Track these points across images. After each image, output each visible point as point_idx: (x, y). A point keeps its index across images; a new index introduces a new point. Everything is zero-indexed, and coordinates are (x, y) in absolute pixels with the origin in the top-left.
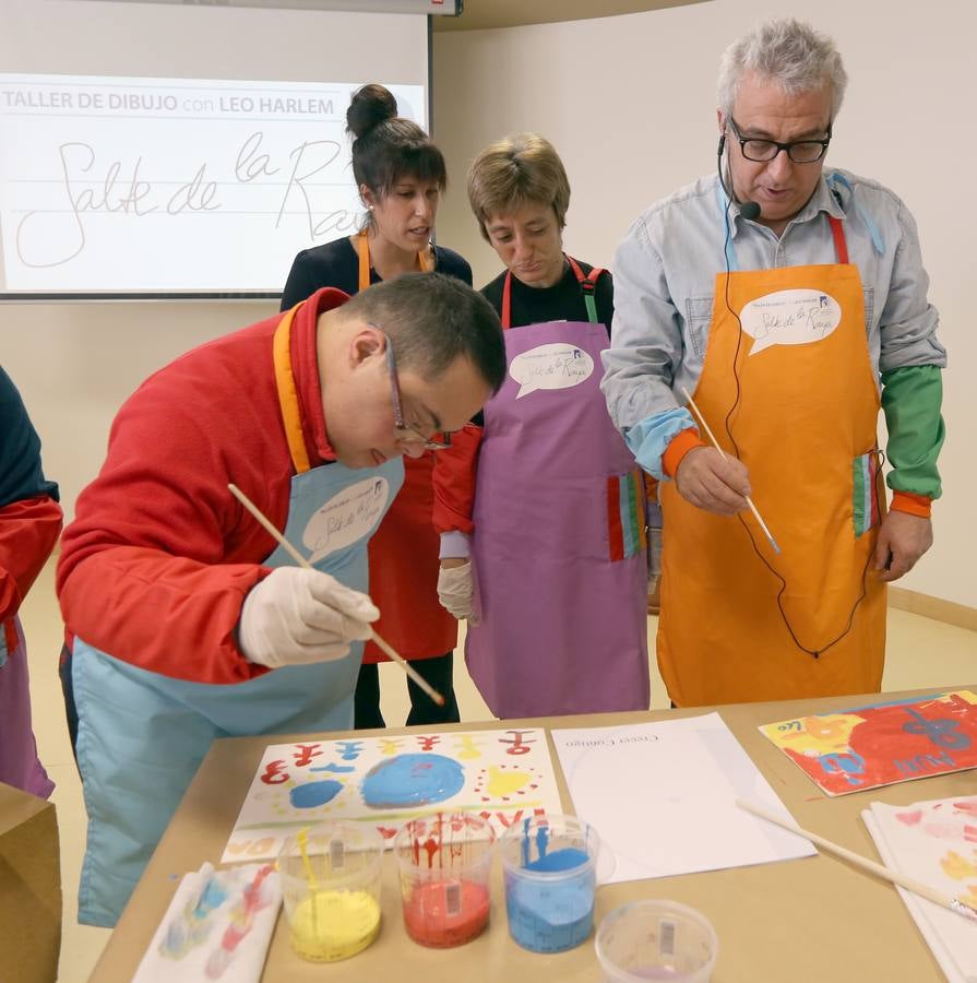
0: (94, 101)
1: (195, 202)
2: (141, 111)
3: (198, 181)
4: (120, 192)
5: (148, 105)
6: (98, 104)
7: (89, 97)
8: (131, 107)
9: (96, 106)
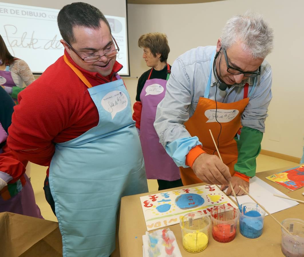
0: (16, 12)
1: (54, 46)
2: (33, 17)
3: (54, 40)
4: (27, 41)
5: (36, 15)
6: (18, 13)
7: (14, 11)
8: (30, 15)
9: (17, 14)
